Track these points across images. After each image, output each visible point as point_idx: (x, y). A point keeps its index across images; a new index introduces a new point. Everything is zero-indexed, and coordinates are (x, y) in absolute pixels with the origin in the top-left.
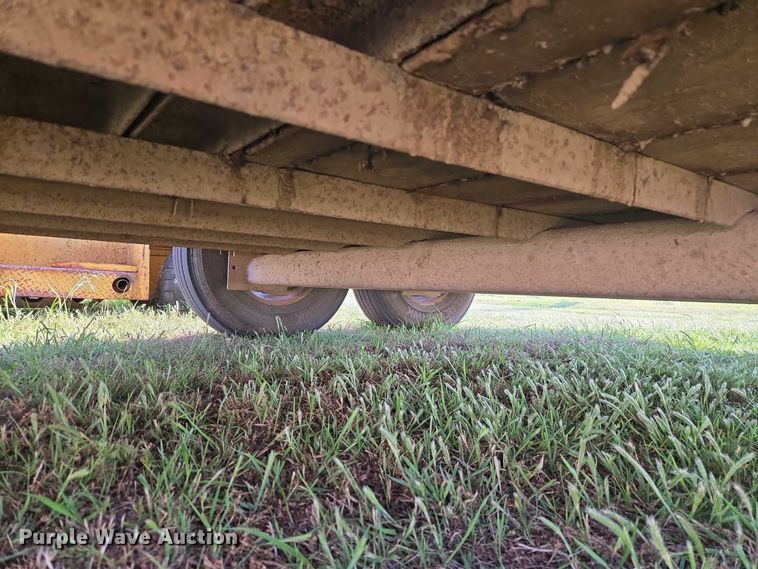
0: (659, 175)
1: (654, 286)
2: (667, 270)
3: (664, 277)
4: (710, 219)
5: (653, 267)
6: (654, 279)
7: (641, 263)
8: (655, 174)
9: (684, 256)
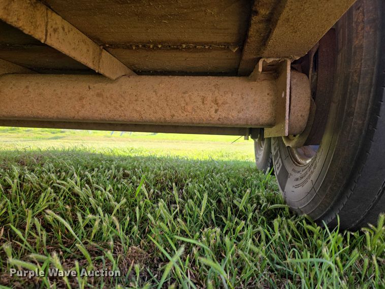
0: (66, 30)
1: (78, 112)
2: (84, 103)
3: (83, 107)
4: (102, 72)
5: (77, 101)
6: (77, 108)
7: (70, 99)
8: (63, 29)
9: (93, 95)
